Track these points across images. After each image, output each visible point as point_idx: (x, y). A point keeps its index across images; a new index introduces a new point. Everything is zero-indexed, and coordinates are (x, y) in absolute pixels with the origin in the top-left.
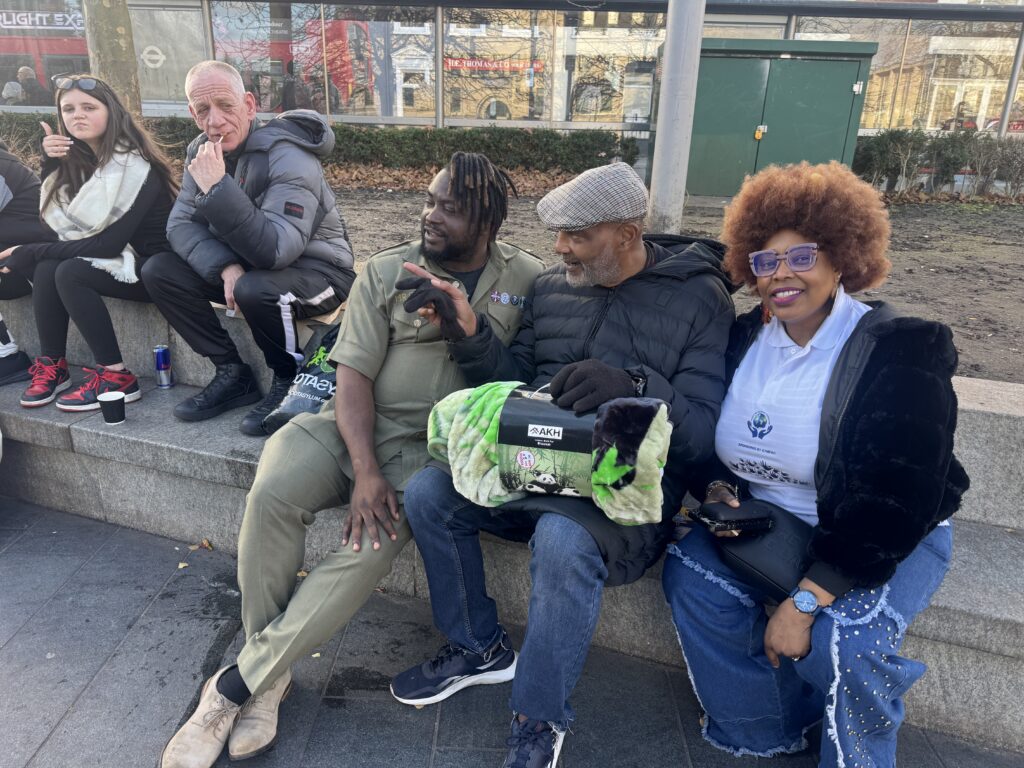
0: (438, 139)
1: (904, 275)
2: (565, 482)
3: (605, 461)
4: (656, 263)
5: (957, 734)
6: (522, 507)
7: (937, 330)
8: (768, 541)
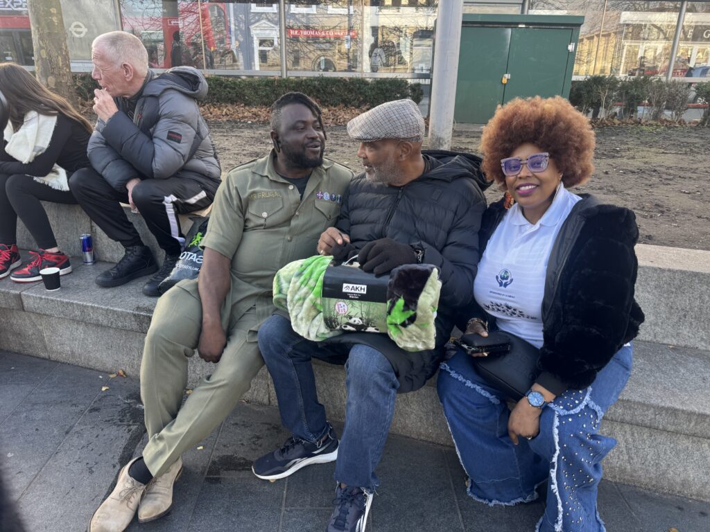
0: (283, 85)
1: (602, 175)
2: (369, 323)
3: (396, 308)
4: (431, 169)
5: (638, 485)
6: (339, 341)
7: (626, 214)
8: (508, 359)
